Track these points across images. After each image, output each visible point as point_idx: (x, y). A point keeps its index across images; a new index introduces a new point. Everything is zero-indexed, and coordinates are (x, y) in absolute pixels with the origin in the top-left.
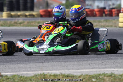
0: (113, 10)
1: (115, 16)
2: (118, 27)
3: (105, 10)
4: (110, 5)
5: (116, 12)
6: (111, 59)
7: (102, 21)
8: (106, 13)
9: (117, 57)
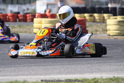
0: (28, 15)
1: (30, 21)
2: (32, 33)
3: (19, 15)
4: (24, 10)
5: (31, 17)
6: (25, 66)
7: (16, 26)
8: (20, 18)
9: (31, 65)
